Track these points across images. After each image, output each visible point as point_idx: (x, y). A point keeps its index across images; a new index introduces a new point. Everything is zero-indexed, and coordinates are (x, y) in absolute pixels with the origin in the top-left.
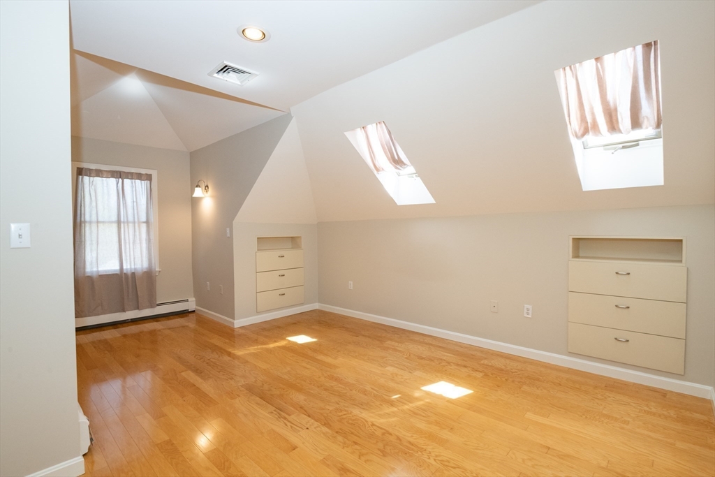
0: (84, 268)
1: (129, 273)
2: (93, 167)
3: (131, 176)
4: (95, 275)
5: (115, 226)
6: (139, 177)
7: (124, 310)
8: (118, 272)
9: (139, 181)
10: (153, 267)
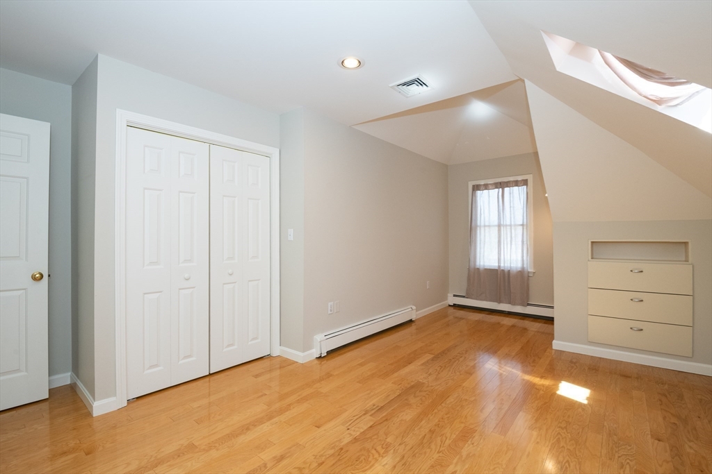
0: (475, 261)
1: (506, 270)
2: (482, 182)
3: (508, 184)
4: (482, 268)
5: (497, 228)
6: (516, 183)
7: (500, 302)
8: (497, 268)
9: (517, 187)
10: (526, 269)
